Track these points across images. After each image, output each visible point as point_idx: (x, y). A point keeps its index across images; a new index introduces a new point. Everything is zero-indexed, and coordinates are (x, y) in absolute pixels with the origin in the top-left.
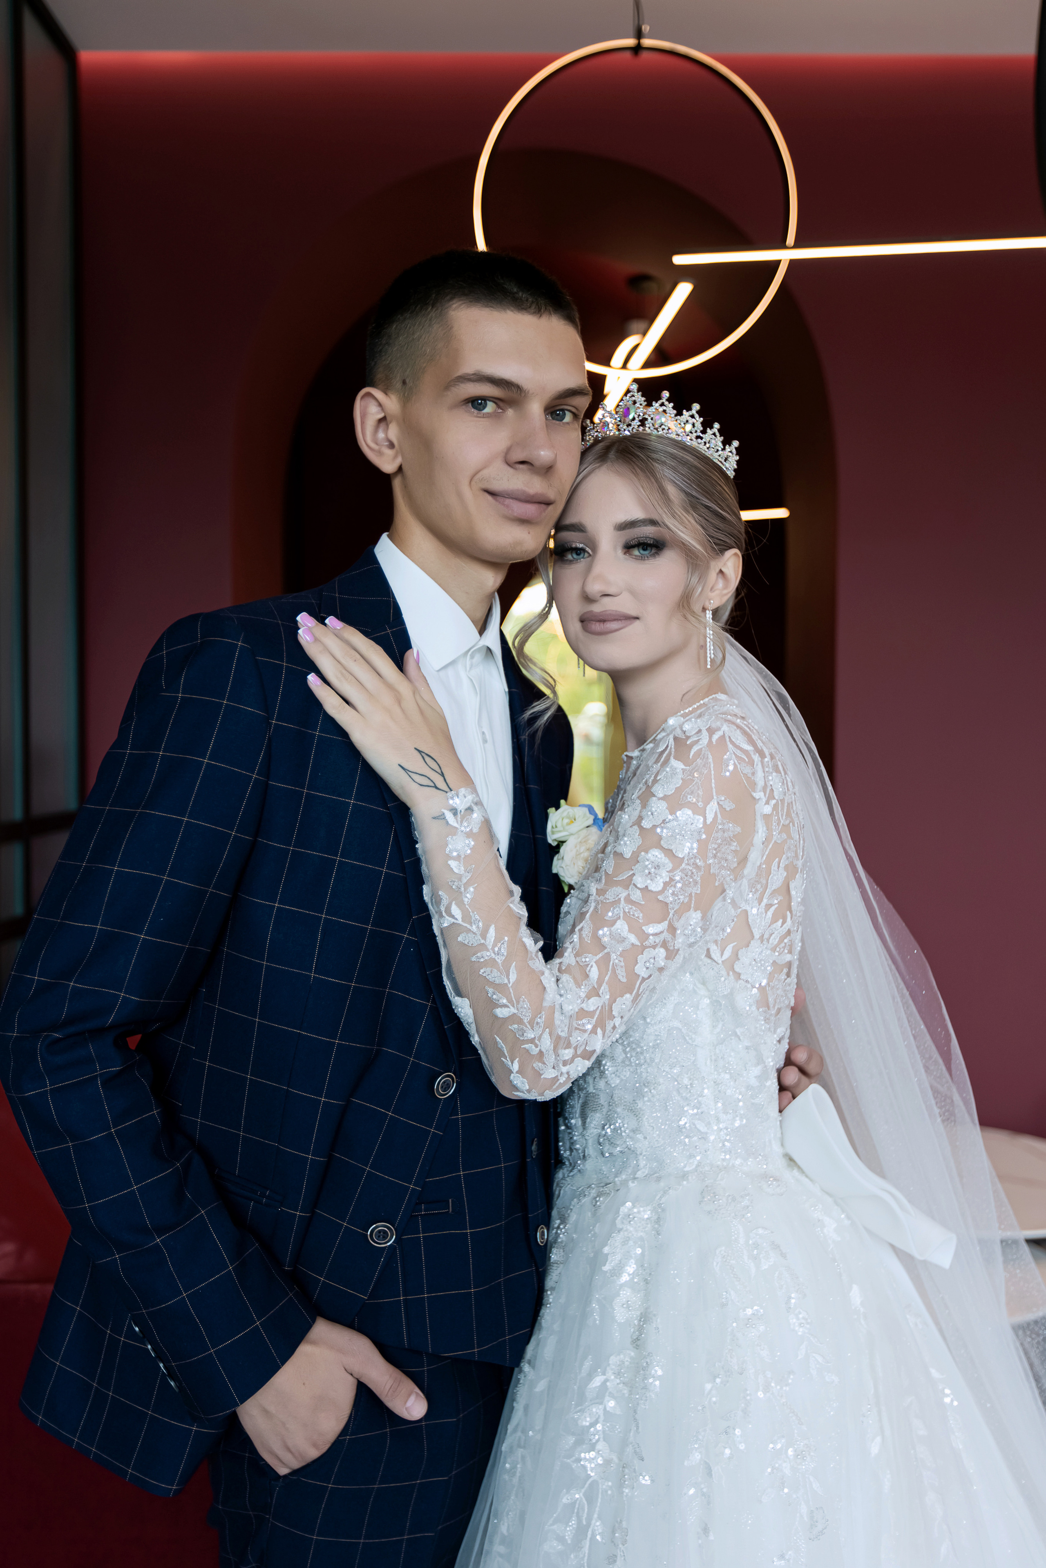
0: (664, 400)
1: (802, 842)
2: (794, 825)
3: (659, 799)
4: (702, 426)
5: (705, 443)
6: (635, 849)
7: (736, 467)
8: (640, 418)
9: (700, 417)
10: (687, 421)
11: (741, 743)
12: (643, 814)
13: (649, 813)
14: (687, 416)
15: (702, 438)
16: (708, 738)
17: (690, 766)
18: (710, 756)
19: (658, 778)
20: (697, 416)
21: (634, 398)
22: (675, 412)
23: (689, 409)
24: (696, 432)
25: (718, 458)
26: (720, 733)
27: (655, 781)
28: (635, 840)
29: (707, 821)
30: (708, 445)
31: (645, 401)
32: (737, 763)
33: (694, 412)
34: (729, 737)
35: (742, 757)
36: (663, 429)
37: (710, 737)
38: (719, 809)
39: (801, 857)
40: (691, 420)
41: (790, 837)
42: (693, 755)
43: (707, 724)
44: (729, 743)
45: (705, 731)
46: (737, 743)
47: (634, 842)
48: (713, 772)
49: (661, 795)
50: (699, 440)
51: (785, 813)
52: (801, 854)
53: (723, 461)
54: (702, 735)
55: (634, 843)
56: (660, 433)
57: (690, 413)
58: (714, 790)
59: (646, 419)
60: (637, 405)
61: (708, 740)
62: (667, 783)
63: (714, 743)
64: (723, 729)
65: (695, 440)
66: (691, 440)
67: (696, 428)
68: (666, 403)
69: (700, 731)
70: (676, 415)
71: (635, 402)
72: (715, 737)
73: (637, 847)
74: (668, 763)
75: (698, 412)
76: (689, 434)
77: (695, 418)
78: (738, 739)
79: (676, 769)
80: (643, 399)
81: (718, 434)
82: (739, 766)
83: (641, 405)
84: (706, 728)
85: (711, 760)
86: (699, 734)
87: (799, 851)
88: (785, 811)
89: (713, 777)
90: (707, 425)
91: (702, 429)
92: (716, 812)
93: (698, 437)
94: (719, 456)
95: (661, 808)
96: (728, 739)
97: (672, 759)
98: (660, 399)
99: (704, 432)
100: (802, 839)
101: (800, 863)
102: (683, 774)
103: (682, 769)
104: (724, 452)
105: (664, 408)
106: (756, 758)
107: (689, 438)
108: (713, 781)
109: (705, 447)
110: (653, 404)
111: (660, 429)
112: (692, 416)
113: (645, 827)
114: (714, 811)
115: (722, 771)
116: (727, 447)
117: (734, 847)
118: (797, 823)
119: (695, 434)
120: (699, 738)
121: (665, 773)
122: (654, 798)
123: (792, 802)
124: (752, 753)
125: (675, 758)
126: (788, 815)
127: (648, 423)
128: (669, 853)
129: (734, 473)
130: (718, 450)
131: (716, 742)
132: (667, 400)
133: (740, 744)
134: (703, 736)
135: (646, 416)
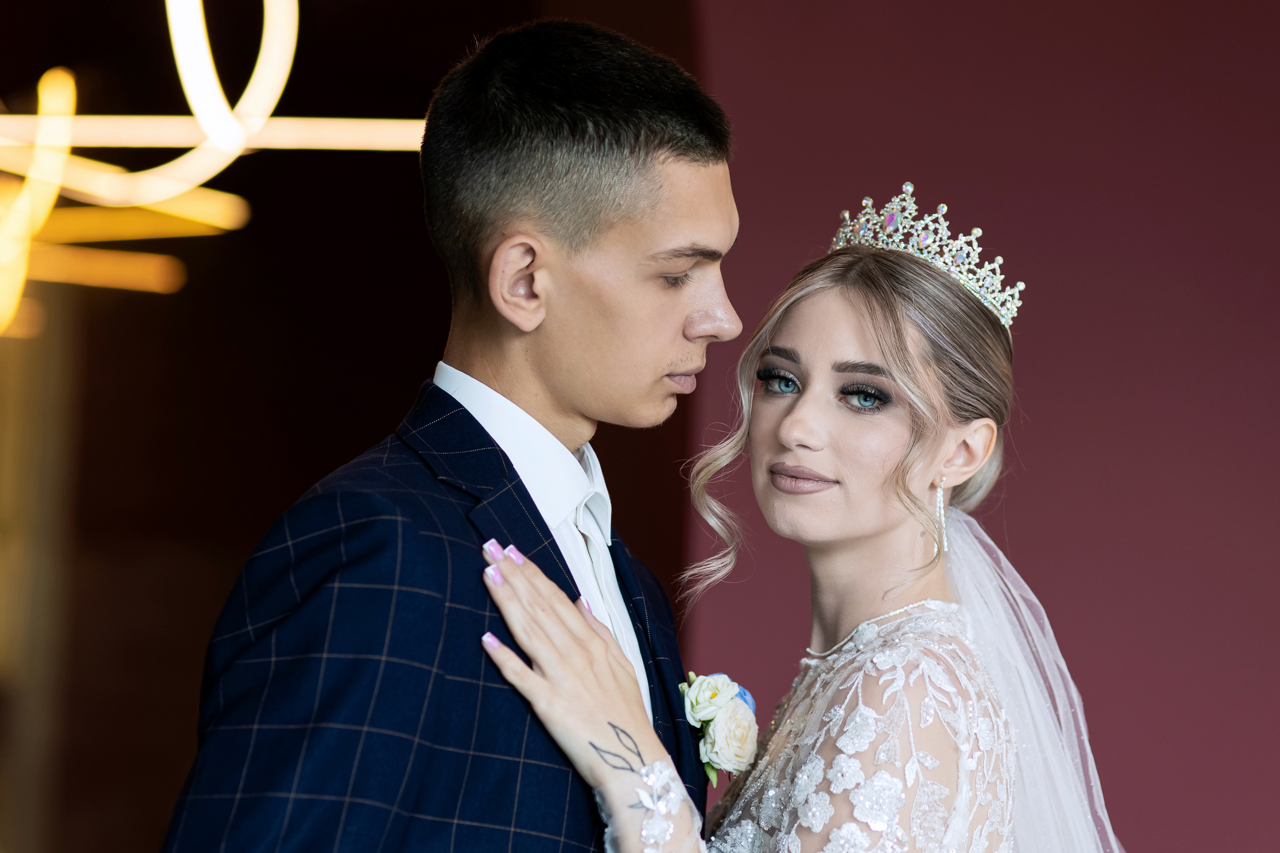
0: (939, 215)
1: (1010, 802)
2: (1001, 783)
3: (850, 757)
4: (979, 258)
5: (978, 280)
6: (826, 820)
7: (1016, 315)
8: (906, 231)
9: (979, 246)
10: (961, 248)
11: (943, 684)
12: (830, 775)
13: (839, 775)
14: (962, 242)
15: (974, 273)
16: (904, 679)
17: (883, 715)
18: (906, 703)
19: (845, 729)
20: (975, 244)
21: (904, 204)
22: (949, 234)
23: (968, 233)
24: (970, 263)
25: (993, 301)
26: (918, 672)
27: (841, 732)
28: (826, 810)
29: (908, 784)
30: (981, 283)
31: (916, 210)
32: (938, 711)
33: (972, 238)
34: (929, 676)
35: (944, 701)
36: (929, 252)
37: (907, 677)
38: (920, 768)
39: (1007, 822)
40: (967, 249)
41: (996, 797)
42: (887, 700)
43: (904, 661)
44: (929, 684)
45: (901, 669)
46: (938, 683)
47: (825, 812)
48: (910, 723)
49: (852, 752)
50: (971, 276)
51: (991, 768)
52: (1008, 818)
53: (998, 305)
54: (898, 674)
55: (825, 814)
56: (924, 255)
57: (968, 238)
58: (913, 745)
59: (911, 235)
60: (906, 214)
61: (903, 681)
62: (857, 736)
63: (912, 685)
64: (921, 667)
65: (965, 273)
66: (960, 272)
67: (970, 259)
68: (941, 220)
69: (894, 668)
70: (949, 238)
71: (904, 209)
72: (913, 678)
73: (828, 818)
74: (856, 710)
75: (977, 239)
76: (961, 264)
77: (972, 246)
78: (938, 680)
79: (867, 718)
80: (915, 207)
81: (998, 271)
82: (939, 713)
83: (910, 214)
84: (902, 665)
85: (907, 707)
86: (893, 672)
87: (1005, 814)
88: (992, 764)
89: (910, 728)
90: (986, 257)
91: (978, 261)
92: (917, 773)
93: (970, 271)
94: (994, 298)
95: (853, 768)
96: (927, 680)
97: (861, 707)
98: (936, 212)
99: (980, 265)
100: (1010, 799)
101: (1006, 830)
102: (877, 725)
103: (875, 719)
104: (1003, 294)
105: (937, 225)
106: (958, 701)
107: (958, 269)
108: (911, 734)
109: (977, 284)
110: (925, 218)
111: (925, 251)
112: (969, 244)
113: (835, 792)
114: (915, 771)
115: (921, 721)
116: (1008, 288)
117: (941, 813)
118: (1006, 780)
119: (967, 267)
120: (894, 677)
121: (853, 723)
122: (842, 755)
123: (1002, 754)
124: (953, 696)
125: (866, 704)
126: (996, 769)
127: (913, 240)
128: (866, 827)
129: (1011, 322)
130: (993, 291)
131: (914, 683)
132: (943, 216)
133: (941, 685)
134: (898, 676)
135: (912, 231)
